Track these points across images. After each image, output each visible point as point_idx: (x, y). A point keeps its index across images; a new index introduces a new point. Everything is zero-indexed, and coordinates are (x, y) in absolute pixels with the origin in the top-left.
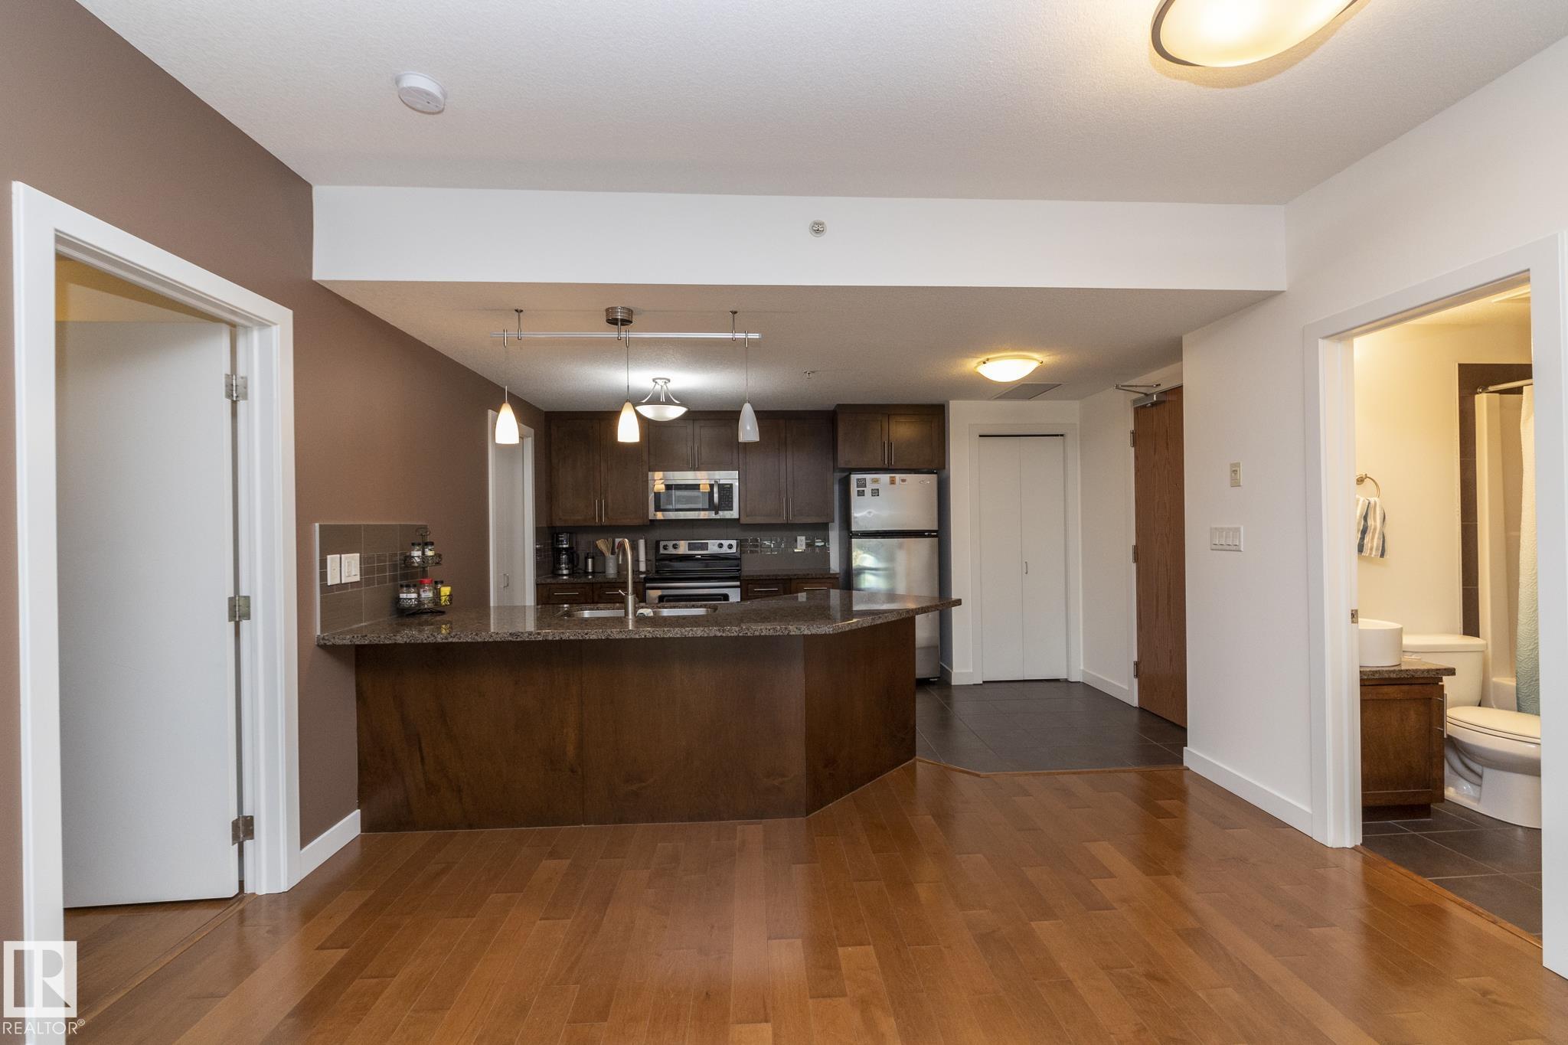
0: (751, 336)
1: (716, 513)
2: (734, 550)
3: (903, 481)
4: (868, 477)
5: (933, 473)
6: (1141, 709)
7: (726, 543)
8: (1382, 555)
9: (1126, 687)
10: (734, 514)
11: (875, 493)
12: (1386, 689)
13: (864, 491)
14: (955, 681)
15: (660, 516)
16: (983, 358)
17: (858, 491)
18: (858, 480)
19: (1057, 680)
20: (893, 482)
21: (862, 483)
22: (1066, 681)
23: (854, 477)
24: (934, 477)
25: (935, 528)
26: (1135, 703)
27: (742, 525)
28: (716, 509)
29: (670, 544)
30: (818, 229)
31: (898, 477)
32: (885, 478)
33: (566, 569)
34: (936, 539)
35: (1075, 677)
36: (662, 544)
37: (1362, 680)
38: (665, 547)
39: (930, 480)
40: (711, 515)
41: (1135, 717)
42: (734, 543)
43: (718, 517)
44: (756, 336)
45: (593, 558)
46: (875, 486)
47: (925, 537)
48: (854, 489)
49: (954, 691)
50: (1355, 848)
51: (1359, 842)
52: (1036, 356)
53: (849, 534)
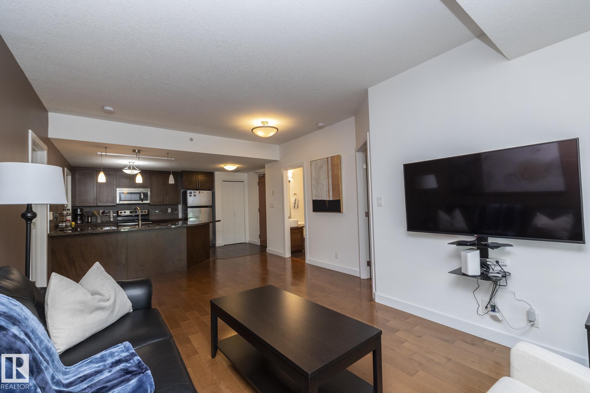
0: (172, 159)
1: (142, 201)
2: (147, 213)
3: (203, 192)
4: (192, 191)
5: (211, 190)
6: (261, 246)
7: (144, 211)
8: (298, 208)
9: (257, 241)
10: (148, 202)
11: (195, 195)
12: (295, 230)
13: (191, 195)
14: (217, 245)
15: (121, 202)
16: (225, 165)
17: (190, 195)
18: (190, 192)
19: (243, 243)
20: (200, 193)
21: (190, 193)
22: (245, 243)
23: (188, 191)
24: (211, 191)
25: (211, 205)
26: (259, 244)
27: (151, 205)
28: (142, 200)
29: (123, 212)
30: (191, 140)
31: (201, 191)
32: (197, 192)
33: (80, 221)
34: (212, 208)
35: (247, 242)
36: (119, 212)
37: (291, 229)
38: (121, 213)
39: (210, 192)
40: (141, 202)
41: (259, 247)
42: (147, 211)
43: (143, 203)
44: (173, 159)
45: (91, 217)
46: (194, 194)
47: (209, 207)
48: (188, 195)
49: (217, 248)
50: (290, 257)
51: (290, 256)
52: (237, 165)
53: (186, 207)
